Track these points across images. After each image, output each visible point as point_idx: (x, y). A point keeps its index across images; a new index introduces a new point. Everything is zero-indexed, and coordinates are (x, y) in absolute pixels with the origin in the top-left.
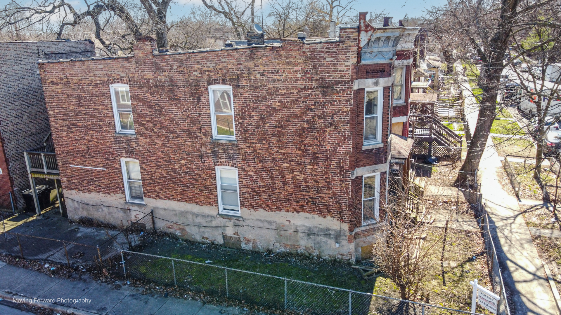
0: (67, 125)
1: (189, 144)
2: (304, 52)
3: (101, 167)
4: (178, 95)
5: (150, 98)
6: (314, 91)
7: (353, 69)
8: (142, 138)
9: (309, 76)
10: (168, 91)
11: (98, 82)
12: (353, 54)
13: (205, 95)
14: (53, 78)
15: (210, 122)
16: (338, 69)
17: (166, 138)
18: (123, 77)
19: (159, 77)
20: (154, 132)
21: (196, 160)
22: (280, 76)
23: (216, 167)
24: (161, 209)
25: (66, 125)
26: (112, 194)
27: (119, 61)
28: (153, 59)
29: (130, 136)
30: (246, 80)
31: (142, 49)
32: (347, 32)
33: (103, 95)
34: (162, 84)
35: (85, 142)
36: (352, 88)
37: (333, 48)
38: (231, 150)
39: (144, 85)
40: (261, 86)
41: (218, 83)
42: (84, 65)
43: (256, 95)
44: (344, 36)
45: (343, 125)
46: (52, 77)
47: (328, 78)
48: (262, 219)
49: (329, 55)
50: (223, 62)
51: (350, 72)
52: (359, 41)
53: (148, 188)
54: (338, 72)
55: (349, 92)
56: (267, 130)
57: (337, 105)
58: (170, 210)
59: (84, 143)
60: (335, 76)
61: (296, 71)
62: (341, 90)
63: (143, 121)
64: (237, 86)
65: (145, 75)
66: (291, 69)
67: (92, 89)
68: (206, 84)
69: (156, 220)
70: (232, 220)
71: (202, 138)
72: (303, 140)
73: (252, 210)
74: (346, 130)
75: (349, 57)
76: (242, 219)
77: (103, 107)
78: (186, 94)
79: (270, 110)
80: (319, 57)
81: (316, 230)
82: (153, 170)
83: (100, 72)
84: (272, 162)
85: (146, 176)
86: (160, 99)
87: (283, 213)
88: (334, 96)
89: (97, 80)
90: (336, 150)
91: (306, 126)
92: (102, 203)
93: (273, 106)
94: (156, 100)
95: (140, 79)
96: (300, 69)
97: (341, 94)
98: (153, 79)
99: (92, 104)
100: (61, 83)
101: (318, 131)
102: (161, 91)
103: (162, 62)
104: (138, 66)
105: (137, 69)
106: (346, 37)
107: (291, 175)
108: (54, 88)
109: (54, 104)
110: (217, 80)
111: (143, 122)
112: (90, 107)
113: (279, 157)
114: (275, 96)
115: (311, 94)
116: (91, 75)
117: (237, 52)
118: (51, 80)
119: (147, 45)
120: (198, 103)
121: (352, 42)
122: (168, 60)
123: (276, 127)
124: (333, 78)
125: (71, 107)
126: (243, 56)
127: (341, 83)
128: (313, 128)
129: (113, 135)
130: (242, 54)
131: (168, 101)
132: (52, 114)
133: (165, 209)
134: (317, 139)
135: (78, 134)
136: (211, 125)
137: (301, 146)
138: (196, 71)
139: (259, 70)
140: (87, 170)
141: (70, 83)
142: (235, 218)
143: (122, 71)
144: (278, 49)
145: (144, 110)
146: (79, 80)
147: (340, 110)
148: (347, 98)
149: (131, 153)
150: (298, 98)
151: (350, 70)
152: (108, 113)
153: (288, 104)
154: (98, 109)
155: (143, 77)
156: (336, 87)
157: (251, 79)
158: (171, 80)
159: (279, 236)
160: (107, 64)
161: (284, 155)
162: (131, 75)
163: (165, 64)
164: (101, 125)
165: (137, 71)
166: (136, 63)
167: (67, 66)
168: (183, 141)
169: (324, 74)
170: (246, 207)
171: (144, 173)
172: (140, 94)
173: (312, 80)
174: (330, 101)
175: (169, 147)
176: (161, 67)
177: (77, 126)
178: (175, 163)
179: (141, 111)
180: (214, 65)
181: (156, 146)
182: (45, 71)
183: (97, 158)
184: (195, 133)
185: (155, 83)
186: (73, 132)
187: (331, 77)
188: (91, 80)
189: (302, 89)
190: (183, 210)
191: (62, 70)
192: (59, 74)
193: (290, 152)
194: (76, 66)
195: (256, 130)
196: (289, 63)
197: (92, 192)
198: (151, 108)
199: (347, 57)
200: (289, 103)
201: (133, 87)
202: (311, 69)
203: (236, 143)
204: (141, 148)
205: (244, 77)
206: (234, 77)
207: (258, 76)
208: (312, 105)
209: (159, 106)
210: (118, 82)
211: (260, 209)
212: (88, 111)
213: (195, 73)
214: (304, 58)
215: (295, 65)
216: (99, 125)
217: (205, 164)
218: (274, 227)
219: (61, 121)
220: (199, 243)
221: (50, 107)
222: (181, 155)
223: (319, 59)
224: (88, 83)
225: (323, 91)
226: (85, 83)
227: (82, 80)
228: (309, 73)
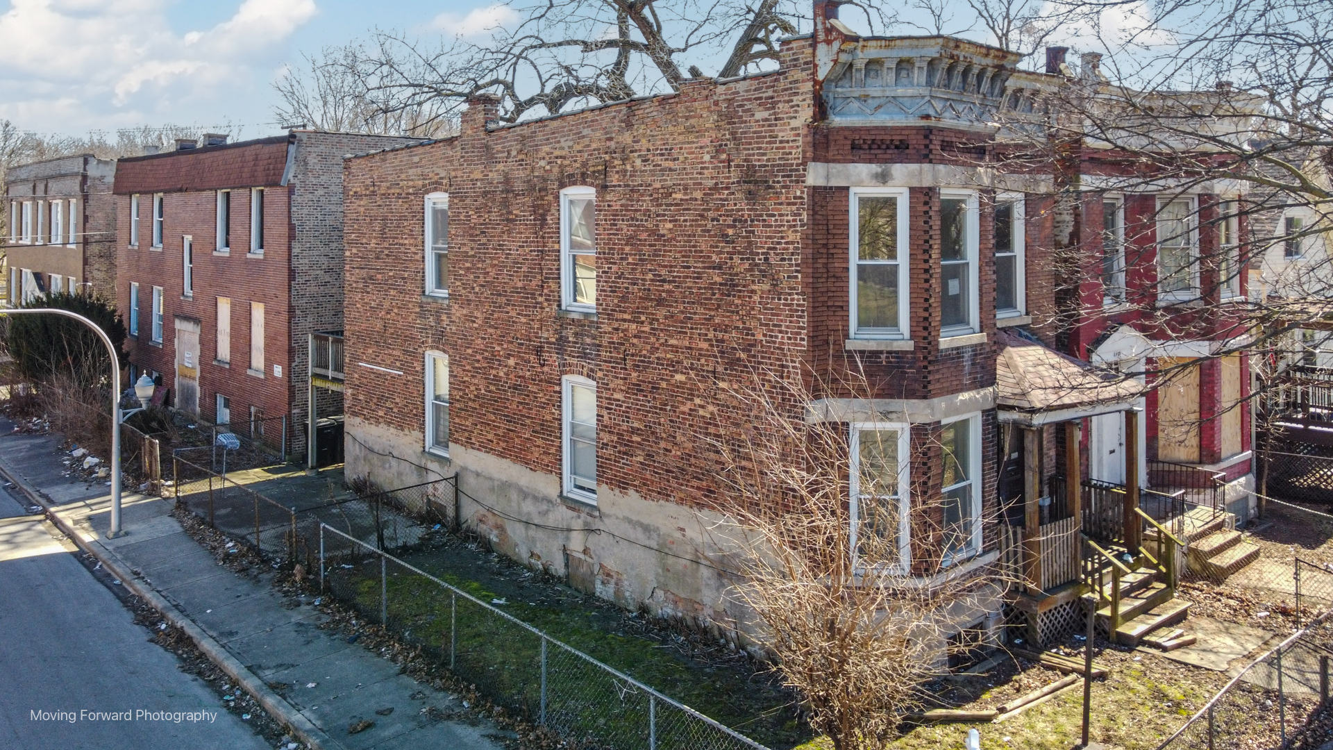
0: (364, 279)
1: (523, 320)
2: (716, 103)
3: (397, 369)
4: (514, 212)
5: (474, 219)
6: (733, 193)
7: (806, 136)
8: (457, 307)
9: (724, 156)
10: (500, 202)
11: (411, 191)
12: (804, 100)
14: (358, 186)
16: (776, 137)
17: (491, 306)
18: (443, 179)
19: (490, 176)
20: (474, 293)
21: (532, 359)
22: (675, 160)
24: (472, 472)
25: (362, 279)
26: (407, 431)
27: (440, 147)
28: (484, 139)
29: (440, 301)
30: (617, 172)
32: (792, 49)
33: (414, 216)
34: (493, 189)
35: (383, 313)
36: (803, 182)
37: (767, 88)
38: (588, 336)
39: (469, 193)
40: (641, 185)
41: (574, 183)
42: (396, 159)
43: (632, 206)
44: (788, 59)
45: (788, 277)
46: (356, 184)
48: (634, 517)
50: (584, 137)
51: (800, 143)
52: (816, 66)
53: (456, 420)
54: (778, 145)
56: (649, 290)
58: (485, 477)
59: (380, 315)
60: (774, 155)
61: (701, 148)
62: (783, 187)
63: (461, 268)
65: (472, 172)
66: (694, 142)
67: (401, 206)
68: (557, 185)
69: (462, 499)
70: (582, 515)
73: (617, 490)
74: (794, 289)
75: (798, 106)
76: (598, 514)
77: (412, 241)
78: (526, 208)
82: (466, 379)
83: (415, 171)
84: (655, 369)
85: (456, 392)
86: (487, 220)
87: (672, 506)
89: (409, 187)
90: (775, 342)
91: (718, 279)
92: (391, 450)
94: (482, 224)
95: (465, 181)
96: (706, 141)
98: (482, 180)
99: (398, 234)
100: (365, 195)
101: (740, 291)
102: (490, 204)
103: (496, 144)
104: (463, 154)
105: (462, 161)
106: (790, 61)
107: (689, 405)
108: (356, 205)
109: (353, 236)
110: (571, 175)
111: (460, 272)
112: (396, 241)
113: (668, 356)
114: (664, 207)
116: (403, 176)
117: (607, 113)
118: (355, 190)
119: (478, 109)
120: (542, 227)
121: (803, 70)
122: (506, 138)
123: (664, 281)
125: (373, 241)
126: (616, 121)
127: (783, 171)
129: (419, 299)
130: (614, 117)
131: (499, 224)
132: (349, 257)
133: (478, 474)
134: (737, 312)
135: (374, 297)
137: (708, 330)
138: (544, 158)
139: (640, 150)
140: (379, 375)
141: (377, 195)
142: (588, 510)
143: (442, 166)
144: (673, 100)
145: (464, 244)
146: (388, 188)
148: (794, 208)
150: (704, 210)
151: (800, 138)
152: (417, 253)
153: (685, 226)
154: (405, 244)
155: (469, 177)
157: (627, 171)
159: (663, 571)
160: (424, 154)
162: (453, 174)
163: (500, 148)
164: (405, 278)
165: (462, 165)
166: (462, 149)
167: (376, 162)
168: (513, 314)
169: (751, 152)
170: (607, 483)
171: (454, 384)
172: (462, 210)
173: (729, 166)
174: (761, 215)
175: (493, 327)
176: (494, 154)
177: (376, 280)
178: (500, 365)
179: (460, 248)
180: (571, 143)
181: (474, 325)
182: (349, 174)
183: (393, 349)
184: (533, 296)
185: (484, 187)
186: (369, 293)
187: (765, 158)
189: (710, 189)
190: (503, 478)
191: (369, 171)
192: (365, 179)
194: (386, 160)
195: (631, 288)
196: (689, 130)
197: (380, 423)
198: (474, 241)
199: (792, 107)
200: (688, 224)
201: (453, 197)
202: (728, 140)
204: (454, 329)
205: (615, 167)
206: (600, 168)
207: (638, 162)
208: (729, 226)
209: (485, 237)
210: (436, 189)
211: (632, 492)
212: (393, 249)
213: (542, 163)
214: (715, 117)
216: (402, 278)
217: (546, 369)
218: (655, 545)
220: (524, 566)
221: (348, 243)
222: (509, 346)
223: (741, 117)
224: (398, 194)
225: (750, 193)
226: (394, 194)
227: (391, 187)
228: (724, 151)
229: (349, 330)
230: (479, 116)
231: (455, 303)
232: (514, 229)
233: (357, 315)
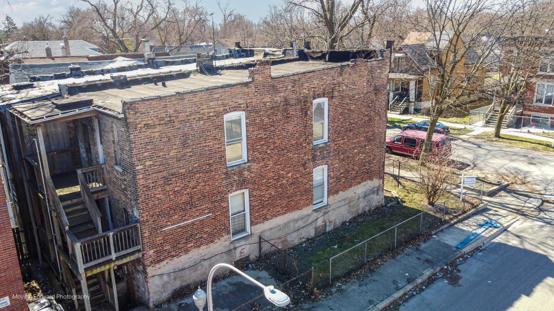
0: (164, 177)
1: (296, 156)
2: (368, 68)
4: (291, 113)
5: (266, 120)
6: (371, 94)
8: (255, 164)
9: (369, 83)
10: (283, 110)
11: (211, 114)
13: (310, 109)
14: (149, 120)
15: (313, 131)
16: (381, 77)
17: (277, 157)
18: (241, 104)
19: (276, 99)
20: (267, 154)
22: (356, 85)
23: (314, 170)
24: (267, 230)
25: (162, 178)
26: (216, 241)
27: (237, 88)
28: (271, 82)
29: (242, 166)
30: (337, 91)
31: (262, 73)
32: (386, 53)
33: (216, 128)
34: (278, 105)
35: (188, 190)
37: (380, 63)
38: (325, 151)
40: (345, 95)
41: (320, 97)
42: (195, 97)
43: (342, 102)
46: (147, 119)
47: (378, 84)
48: (341, 199)
49: (378, 68)
50: (324, 79)
52: (391, 58)
53: (257, 214)
54: (382, 79)
55: (385, 91)
57: (380, 101)
58: (275, 228)
59: (186, 192)
61: (364, 81)
63: (257, 145)
64: (332, 98)
65: (263, 99)
66: (361, 80)
68: (312, 98)
69: (263, 245)
70: (322, 211)
71: (306, 148)
72: (365, 129)
74: (384, 116)
76: (328, 207)
77: (215, 142)
78: (297, 110)
79: (349, 112)
80: (374, 70)
82: (263, 194)
83: (216, 103)
84: (349, 151)
86: (275, 120)
88: (380, 96)
89: (211, 112)
93: (351, 109)
94: (271, 122)
95: (258, 103)
96: (365, 79)
97: (383, 93)
99: (202, 141)
100: (159, 124)
102: (276, 112)
103: (279, 84)
106: (386, 56)
107: (358, 157)
108: (148, 133)
109: (146, 154)
110: (319, 94)
111: (257, 147)
112: (199, 146)
113: (352, 146)
114: (352, 101)
115: (370, 96)
117: (333, 70)
118: (145, 123)
120: (305, 116)
121: (388, 59)
122: (285, 81)
124: (380, 84)
125: (172, 152)
126: (336, 73)
128: (370, 120)
130: (336, 72)
131: (282, 120)
132: (141, 169)
133: (271, 229)
135: (178, 185)
136: (313, 134)
138: (305, 89)
139: (345, 83)
141: (174, 122)
142: (324, 208)
143: (241, 98)
145: (259, 134)
146: (187, 116)
147: (381, 104)
149: (242, 184)
150: (364, 100)
152: (220, 148)
154: (208, 146)
155: (261, 101)
156: (381, 89)
157: (340, 90)
158: (286, 100)
160: (224, 92)
161: (355, 144)
162: (249, 101)
163: (281, 86)
164: (210, 164)
165: (256, 96)
167: (172, 101)
168: (291, 155)
169: (376, 82)
172: (257, 118)
173: (371, 86)
174: (378, 99)
175: (279, 165)
176: (278, 89)
177: (179, 174)
178: (283, 179)
179: (256, 136)
182: (136, 113)
183: (201, 205)
185: (272, 105)
186: (171, 184)
188: (203, 114)
189: (366, 93)
190: (286, 221)
191: (164, 107)
192: (158, 114)
193: (358, 140)
194: (184, 99)
195: (341, 129)
196: (360, 76)
197: (190, 250)
198: (266, 131)
201: (250, 113)
202: (371, 78)
203: (329, 144)
204: (253, 175)
205: (336, 89)
206: (330, 90)
207: (344, 87)
208: (370, 103)
209: (274, 127)
210: (235, 110)
212: (195, 151)
213: (305, 91)
214: (367, 72)
215: (363, 77)
216: (208, 165)
217: (307, 170)
219: (154, 175)
221: (139, 161)
222: (289, 169)
224: (199, 118)
225: (375, 93)
227: (191, 115)
229: (147, 216)
230: (267, 71)
231: (254, 163)
232: (291, 120)
233: (157, 202)
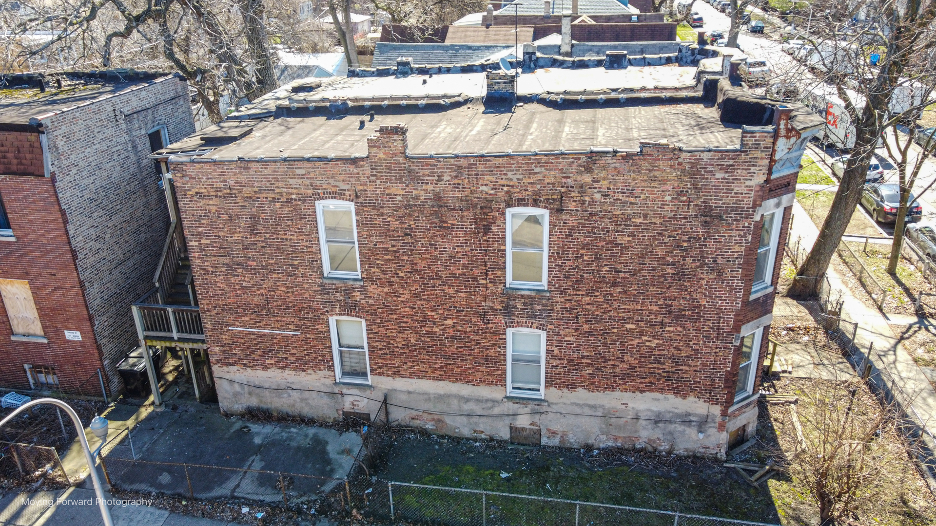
0: (227, 264)
1: (463, 295)
2: (680, 164)
3: (291, 330)
4: (449, 222)
5: (395, 224)
6: (691, 222)
7: (758, 191)
8: (374, 286)
9: (685, 198)
10: (431, 214)
11: (294, 197)
12: (761, 170)
13: (498, 222)
14: (202, 188)
15: (505, 263)
16: (733, 190)
17: (421, 286)
18: (345, 190)
19: (415, 193)
20: (398, 277)
21: (474, 319)
22: (636, 197)
23: (508, 330)
24: (402, 391)
25: (224, 264)
26: (309, 372)
27: (337, 164)
28: (405, 164)
29: (351, 283)
30: (575, 201)
31: (385, 147)
32: (755, 137)
33: (302, 218)
34: (419, 203)
35: (262, 291)
36: (752, 218)
37: (729, 159)
38: (538, 305)
39: (385, 204)
40: (601, 211)
41: (524, 205)
42: (265, 168)
43: (590, 224)
44: (750, 143)
45: (731, 271)
46: (198, 186)
47: (716, 203)
48: (581, 402)
49: (721, 169)
50: (536, 173)
51: (752, 195)
52: (774, 151)
53: (380, 361)
54: (733, 195)
55: (746, 224)
56: (604, 277)
57: (725, 242)
58: (419, 394)
59: (259, 292)
60: (730, 201)
61: (663, 191)
62: (735, 220)
63: (378, 259)
64: (558, 211)
65: (388, 188)
66: (656, 187)
67: (280, 208)
68: (503, 205)
69: (391, 409)
70: (530, 406)
71: (487, 288)
72: (664, 290)
73: (566, 390)
74: (736, 277)
75: (754, 173)
76: (546, 404)
77: (301, 237)
78: (464, 219)
79: (613, 247)
80: (705, 172)
81: (668, 416)
82: (391, 334)
83: (300, 181)
84: (608, 322)
85: (377, 344)
86: (413, 226)
87: (617, 394)
88: (722, 230)
89: (292, 194)
90: (716, 306)
91: (671, 272)
92: (289, 385)
93: (619, 242)
94: (406, 229)
95: (378, 194)
96: (670, 188)
97: (734, 227)
98: (403, 195)
99: (279, 231)
100: (216, 196)
101: (690, 278)
102: (416, 215)
103: (422, 169)
104: (375, 173)
105: (373, 178)
106: (752, 144)
107: (637, 341)
108: (201, 204)
109: (200, 230)
110: (523, 200)
111: (378, 262)
112: (275, 236)
113: (620, 315)
114: (623, 227)
115: (684, 225)
116: (280, 184)
117: (563, 159)
118: (197, 190)
119: (395, 140)
120: (485, 234)
121: (762, 151)
122: (435, 165)
123: (621, 272)
124: (724, 203)
125: (236, 235)
126: (574, 166)
127: (736, 211)
128: (683, 275)
129: (319, 281)
130: (573, 162)
131: (429, 230)
132: (196, 246)
133: (409, 393)
134: (686, 290)
135: (247, 279)
136: (505, 268)
137: (659, 299)
138: (486, 185)
139: (600, 188)
140: (263, 335)
141: (236, 197)
142: (536, 402)
143: (343, 181)
144: (637, 158)
145: (382, 242)
146: (255, 192)
147: (729, 249)
148: (742, 233)
149: (351, 308)
150: (661, 230)
151: (753, 193)
152: (310, 247)
153: (644, 239)
154: (291, 239)
155: (384, 191)
156: (727, 217)
157: (586, 201)
158: (438, 197)
159: (606, 425)
160: (313, 168)
161: (629, 312)
162: (361, 188)
163: (427, 172)
164: (295, 265)
165: (373, 182)
166: (372, 169)
167: (232, 169)
168: (452, 291)
169: (709, 197)
170: (555, 387)
171: (375, 338)
172: (376, 217)
173: (689, 205)
174: (714, 236)
175: (424, 300)
176: (419, 176)
177: (247, 266)
178: (434, 324)
179: (375, 245)
180: (521, 177)
181: (399, 299)
182: (183, 176)
183: (284, 317)
184: (475, 279)
185: (407, 201)
186: (237, 275)
187: (721, 202)
188: (280, 193)
189: (669, 218)
190: (442, 392)
191: (220, 175)
192: (213, 182)
193: (639, 308)
194: (250, 168)
195: (585, 276)
196: (652, 179)
197: (270, 368)
198: (396, 240)
199: (750, 173)
200: (646, 238)
201: (362, 206)
202: (689, 188)
203: (548, 294)
204: (371, 302)
205: (572, 197)
206: (555, 197)
207: (598, 196)
208: (684, 241)
209: (412, 237)
210: (335, 198)
211: (580, 390)
212: (271, 242)
213: (484, 188)
214: (679, 173)
215: (663, 182)
216: (291, 265)
217: (490, 325)
218: (600, 414)
219: (213, 258)
220: (468, 439)
221: (193, 235)
222: (446, 312)
223: (704, 175)
224: (273, 198)
225: (706, 222)
226: (266, 198)
227: (260, 191)
228: (685, 195)
229: (208, 304)
230: (395, 144)
231: (372, 284)
232: (450, 234)
233: (219, 292)
